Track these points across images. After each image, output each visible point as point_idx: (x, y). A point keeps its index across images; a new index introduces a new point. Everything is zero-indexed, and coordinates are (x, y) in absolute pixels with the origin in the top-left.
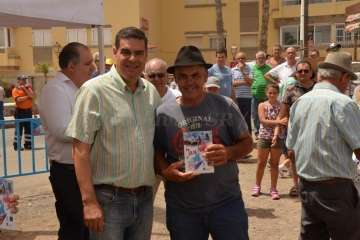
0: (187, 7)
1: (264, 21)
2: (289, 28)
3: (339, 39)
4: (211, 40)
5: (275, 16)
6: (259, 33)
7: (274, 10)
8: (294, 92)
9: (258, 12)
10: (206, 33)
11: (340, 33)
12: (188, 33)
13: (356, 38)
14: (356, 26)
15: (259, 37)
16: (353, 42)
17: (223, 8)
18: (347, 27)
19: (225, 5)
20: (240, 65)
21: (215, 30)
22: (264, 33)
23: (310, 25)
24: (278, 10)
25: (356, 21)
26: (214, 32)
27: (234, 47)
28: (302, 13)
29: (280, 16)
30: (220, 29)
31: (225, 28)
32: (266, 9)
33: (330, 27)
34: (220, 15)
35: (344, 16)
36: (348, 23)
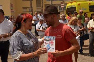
0: (23, 1)
1: (42, 5)
3: (60, 10)
4: (29, 9)
5: (45, 4)
6: (41, 8)
7: (44, 2)
9: (40, 3)
10: (28, 7)
11: (60, 8)
12: (23, 7)
14: (63, 6)
15: (41, 9)
17: (32, 2)
19: (32, 1)
20: (36, 15)
22: (42, 8)
24: (45, 2)
25: (63, 5)
26: (30, 7)
27: (35, 11)
28: (51, 3)
29: (46, 4)
30: (31, 7)
31: (33, 6)
32: (42, 2)
34: (31, 3)
35: (60, 4)
36: (61, 6)
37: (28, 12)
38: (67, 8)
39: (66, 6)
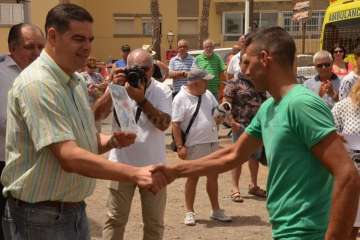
1: (204, 5)
2: (232, 14)
4: (144, 24)
6: (199, 18)
8: (240, 85)
10: (137, 16)
11: (287, 22)
12: (116, 15)
13: (304, 28)
14: (305, 14)
15: (200, 21)
16: (300, 32)
18: (296, 16)
21: (149, 12)
22: (205, 19)
23: (255, 11)
25: (305, 9)
27: (170, 34)
30: (156, 13)
31: (161, 11)
33: (276, 14)
35: (292, 4)
36: (296, 11)
37: (138, 36)
38: (327, 21)
39: (323, 14)
